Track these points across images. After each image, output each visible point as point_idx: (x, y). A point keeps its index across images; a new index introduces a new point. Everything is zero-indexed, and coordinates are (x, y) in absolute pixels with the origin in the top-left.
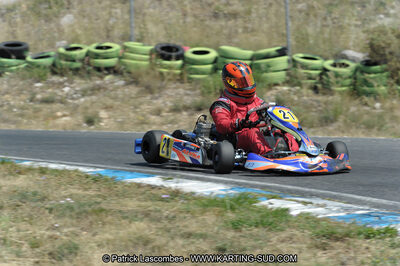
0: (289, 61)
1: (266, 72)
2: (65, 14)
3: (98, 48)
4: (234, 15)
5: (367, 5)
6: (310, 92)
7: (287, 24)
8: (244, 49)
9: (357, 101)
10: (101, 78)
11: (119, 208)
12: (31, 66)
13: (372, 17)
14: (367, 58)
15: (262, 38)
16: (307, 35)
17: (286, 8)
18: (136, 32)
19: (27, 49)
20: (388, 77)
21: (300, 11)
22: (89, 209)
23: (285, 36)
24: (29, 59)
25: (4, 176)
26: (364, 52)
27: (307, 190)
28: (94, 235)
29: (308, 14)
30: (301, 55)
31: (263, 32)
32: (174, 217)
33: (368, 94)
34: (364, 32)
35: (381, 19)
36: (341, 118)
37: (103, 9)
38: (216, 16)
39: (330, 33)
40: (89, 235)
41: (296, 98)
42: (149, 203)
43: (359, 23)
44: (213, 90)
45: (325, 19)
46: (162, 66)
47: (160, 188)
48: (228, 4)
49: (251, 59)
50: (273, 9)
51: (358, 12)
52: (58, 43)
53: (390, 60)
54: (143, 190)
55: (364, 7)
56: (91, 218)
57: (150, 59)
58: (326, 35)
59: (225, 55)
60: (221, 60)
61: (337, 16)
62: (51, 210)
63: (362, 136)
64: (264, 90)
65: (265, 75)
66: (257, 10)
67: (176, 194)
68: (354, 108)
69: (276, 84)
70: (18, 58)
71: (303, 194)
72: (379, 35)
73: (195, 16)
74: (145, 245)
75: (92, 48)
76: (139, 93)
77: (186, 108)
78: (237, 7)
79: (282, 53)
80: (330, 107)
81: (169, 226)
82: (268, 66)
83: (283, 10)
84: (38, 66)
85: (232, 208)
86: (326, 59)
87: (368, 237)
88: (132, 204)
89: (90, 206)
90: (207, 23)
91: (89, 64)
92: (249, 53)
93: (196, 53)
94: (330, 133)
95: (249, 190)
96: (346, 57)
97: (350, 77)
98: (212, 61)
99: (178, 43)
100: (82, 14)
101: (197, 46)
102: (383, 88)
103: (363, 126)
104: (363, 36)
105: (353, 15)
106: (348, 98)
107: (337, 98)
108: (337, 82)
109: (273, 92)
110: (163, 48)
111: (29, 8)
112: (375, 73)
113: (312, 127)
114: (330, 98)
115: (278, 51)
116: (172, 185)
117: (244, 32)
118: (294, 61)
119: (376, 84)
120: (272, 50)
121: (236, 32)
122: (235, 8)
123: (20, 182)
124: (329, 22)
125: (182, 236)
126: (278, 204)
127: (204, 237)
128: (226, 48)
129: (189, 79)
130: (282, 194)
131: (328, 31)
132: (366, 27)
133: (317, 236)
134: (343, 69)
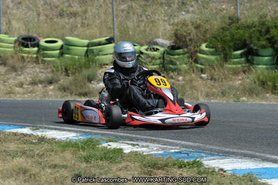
1: (98, 55)
4: (74, 15)
5: (172, 5)
7: (113, 20)
8: (82, 39)
11: (4, 149)
14: (172, 44)
15: (95, 31)
16: (127, 27)
18: (4, 28)
20: (188, 57)
21: (123, 11)
23: (112, 29)
26: (170, 40)
27: (134, 136)
29: (128, 13)
31: (96, 26)
32: (43, 154)
33: (173, 70)
34: (170, 25)
35: (182, 14)
38: (61, 15)
39: (145, 26)
42: (25, 146)
43: (166, 18)
44: (60, 68)
45: (141, 16)
46: (23, 52)
47: (30, 136)
48: (70, 6)
49: (88, 46)
50: (103, 10)
51: (166, 11)
53: (190, 45)
54: (18, 137)
55: (170, 6)
57: (14, 47)
58: (142, 28)
59: (68, 44)
60: (65, 47)
61: (150, 14)
64: (97, 69)
65: (97, 57)
66: (91, 10)
67: (42, 140)
69: (104, 65)
71: (131, 139)
72: (182, 27)
73: (47, 16)
76: (6, 71)
77: (41, 82)
78: (76, 7)
79: (109, 41)
81: (40, 160)
82: (100, 51)
83: (110, 10)
85: (83, 149)
86: (142, 45)
87: (181, 167)
88: (12, 146)
90: (55, 20)
92: (86, 42)
93: (47, 42)
95: (94, 137)
96: (157, 44)
97: (160, 58)
98: (59, 48)
99: (34, 35)
101: (48, 37)
102: (185, 66)
105: (162, 13)
108: (150, 62)
109: (103, 70)
110: (24, 39)
112: (178, 55)
115: (107, 40)
116: (39, 133)
117: (82, 26)
119: (178, 63)
120: (103, 39)
121: (76, 27)
122: (75, 9)
124: (144, 18)
125: (50, 167)
126: (114, 145)
127: (65, 167)
128: (68, 38)
129: (43, 61)
130: (117, 139)
131: (143, 24)
132: (172, 21)
133: (145, 166)
134: (155, 53)
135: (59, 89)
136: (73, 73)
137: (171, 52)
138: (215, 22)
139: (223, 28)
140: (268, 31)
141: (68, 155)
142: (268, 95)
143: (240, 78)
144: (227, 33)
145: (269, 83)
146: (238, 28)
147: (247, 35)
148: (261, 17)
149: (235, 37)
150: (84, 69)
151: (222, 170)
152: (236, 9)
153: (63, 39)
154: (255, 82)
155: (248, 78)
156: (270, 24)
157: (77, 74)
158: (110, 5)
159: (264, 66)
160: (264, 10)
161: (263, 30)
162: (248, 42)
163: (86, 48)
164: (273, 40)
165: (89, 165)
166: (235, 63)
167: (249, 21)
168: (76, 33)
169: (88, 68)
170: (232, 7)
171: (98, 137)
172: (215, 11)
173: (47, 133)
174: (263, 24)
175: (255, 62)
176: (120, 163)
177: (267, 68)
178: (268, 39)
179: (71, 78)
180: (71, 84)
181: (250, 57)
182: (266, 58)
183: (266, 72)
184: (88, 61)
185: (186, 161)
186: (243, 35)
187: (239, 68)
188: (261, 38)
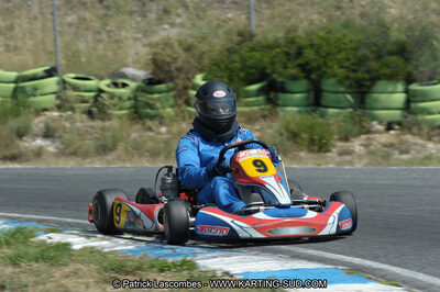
0: (58, 83)
1: (33, 95)
5: (148, 14)
6: (85, 116)
7: (55, 40)
8: (8, 70)
9: (138, 126)
13: (155, 28)
14: (150, 76)
15: (28, 57)
16: (78, 51)
17: (54, 21)
20: (175, 97)
21: (70, 25)
23: (53, 54)
26: (145, 70)
29: (78, 28)
30: (73, 75)
31: (28, 50)
33: (152, 118)
34: (145, 46)
35: (165, 29)
36: (121, 146)
41: (68, 125)
43: (139, 36)
45: (99, 33)
49: (16, 82)
50: (39, 24)
51: (138, 23)
53: (178, 77)
55: (145, 16)
61: (113, 29)
63: (147, 165)
64: (32, 116)
65: (32, 99)
66: (20, 25)
68: (135, 133)
72: (163, 49)
79: (50, 73)
80: (108, 134)
82: (35, 89)
83: (50, 24)
85: (8, 244)
86: (101, 79)
87: (162, 271)
92: (13, 75)
94: (109, 163)
97: (129, 99)
102: (169, 110)
103: (146, 154)
105: (132, 27)
106: (128, 123)
107: (115, 123)
108: (115, 105)
109: (42, 118)
112: (160, 93)
114: (108, 123)
115: (46, 71)
118: (64, 82)
119: (158, 105)
120: (40, 71)
124: (104, 36)
133: (105, 270)
134: (122, 91)
137: (148, 88)
138: (216, 41)
139: (228, 50)
140: (299, 53)
142: (302, 154)
143: (258, 127)
144: (235, 57)
145: (304, 135)
146: (253, 49)
147: (266, 60)
148: (289, 31)
149: (249, 63)
151: (227, 273)
152: (249, 19)
154: (281, 134)
155: (270, 127)
156: (303, 42)
158: (50, 17)
159: (295, 109)
160: (293, 20)
161: (293, 51)
162: (268, 71)
163: (12, 85)
164: (308, 67)
165: (18, 270)
166: (248, 105)
167: (271, 38)
170: (243, 16)
172: (215, 23)
174: (292, 42)
175: (280, 102)
176: (66, 265)
177: (300, 112)
178: (300, 65)
181: (272, 95)
182: (298, 96)
183: (298, 118)
184: (17, 105)
185: (170, 260)
186: (261, 61)
187: (256, 112)
188: (290, 65)
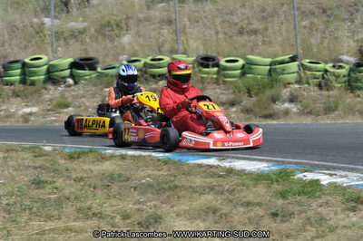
2: (124, 35)
3: (152, 60)
4: (255, 32)
10: (157, 83)
11: (189, 184)
12: (101, 76)
18: (181, 47)
19: (97, 62)
22: (166, 187)
24: (99, 70)
25: (94, 162)
28: (172, 207)
32: (234, 190)
37: (154, 29)
38: (241, 33)
39: (328, 44)
40: (168, 207)
42: (212, 180)
46: (203, 73)
47: (217, 167)
48: (250, 24)
52: (121, 58)
54: (204, 169)
56: (168, 194)
57: (193, 67)
58: (325, 45)
59: (250, 63)
60: (247, 66)
62: (135, 188)
67: (230, 171)
69: (289, 84)
70: (90, 69)
71: (328, 168)
73: (225, 34)
74: (214, 213)
75: (148, 60)
77: (223, 104)
78: (256, 25)
81: (231, 197)
84: (107, 75)
88: (198, 181)
89: (166, 183)
91: (146, 72)
93: (227, 61)
95: (288, 166)
96: (342, 61)
98: (240, 67)
99: (214, 55)
100: (138, 34)
101: (229, 56)
104: (353, 44)
110: (202, 59)
111: (96, 30)
113: (319, 115)
116: (226, 164)
117: (263, 44)
121: (257, 44)
123: (107, 166)
125: (242, 205)
126: (310, 176)
127: (259, 204)
128: (250, 57)
129: (224, 81)
130: (312, 168)
131: (327, 41)
132: (356, 38)
135: (242, 111)
136: (256, 94)
141: (261, 189)
150: (267, 89)
153: (244, 58)
157: (260, 95)
168: (257, 51)
169: (272, 88)
171: (292, 167)
173: (236, 164)
179: (254, 99)
180: (254, 105)
